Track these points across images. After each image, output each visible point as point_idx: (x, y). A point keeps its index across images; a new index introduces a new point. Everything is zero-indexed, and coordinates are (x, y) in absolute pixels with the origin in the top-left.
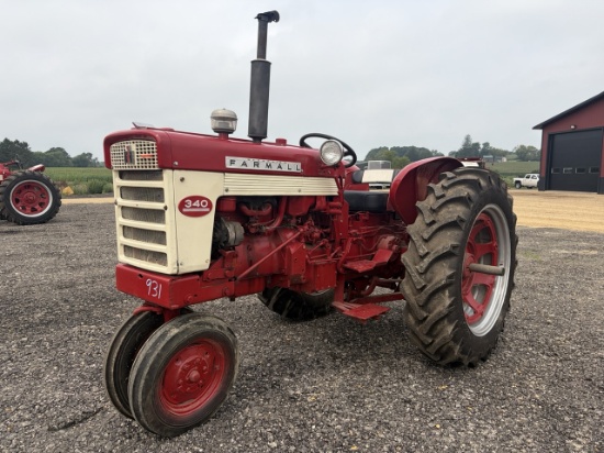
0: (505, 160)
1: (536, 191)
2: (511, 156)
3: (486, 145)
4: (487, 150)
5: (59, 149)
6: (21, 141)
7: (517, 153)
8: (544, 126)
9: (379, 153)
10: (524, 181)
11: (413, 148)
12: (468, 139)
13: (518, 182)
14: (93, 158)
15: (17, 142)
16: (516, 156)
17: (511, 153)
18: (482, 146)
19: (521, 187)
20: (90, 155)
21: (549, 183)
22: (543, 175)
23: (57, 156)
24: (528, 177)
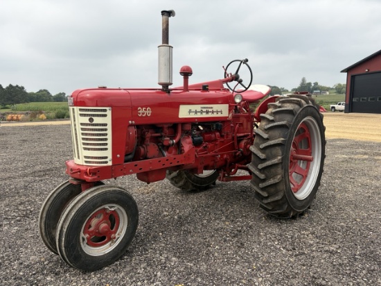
0: (328, 93)
1: (343, 113)
2: (331, 91)
3: (316, 84)
4: (316, 87)
5: (45, 90)
6: (20, 86)
7: (336, 89)
8: (348, 70)
10: (337, 107)
12: (304, 80)
13: (334, 107)
16: (335, 91)
17: (332, 89)
18: (313, 85)
19: (335, 110)
20: (64, 94)
21: (351, 108)
22: (348, 103)
23: (43, 95)
24: (340, 104)
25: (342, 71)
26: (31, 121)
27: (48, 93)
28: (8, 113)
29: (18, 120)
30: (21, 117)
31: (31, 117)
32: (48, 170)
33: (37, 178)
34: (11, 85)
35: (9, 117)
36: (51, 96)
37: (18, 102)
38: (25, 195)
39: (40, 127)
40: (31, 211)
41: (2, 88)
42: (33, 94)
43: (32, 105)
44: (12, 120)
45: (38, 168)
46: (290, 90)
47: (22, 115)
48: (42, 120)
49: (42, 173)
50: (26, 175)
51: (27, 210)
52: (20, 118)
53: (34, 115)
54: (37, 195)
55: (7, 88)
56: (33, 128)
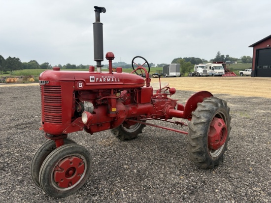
0: (236, 63)
1: (250, 77)
3: (228, 56)
4: (228, 58)
5: (34, 61)
6: (16, 58)
7: (242, 59)
8: (254, 46)
9: (178, 60)
10: (244, 72)
11: (193, 58)
12: (219, 53)
13: (242, 73)
14: (49, 65)
15: (14, 58)
16: (241, 61)
17: (239, 60)
18: (225, 57)
19: (243, 75)
20: (48, 63)
21: (256, 73)
22: (254, 69)
23: (33, 64)
24: (247, 71)
25: (250, 47)
26: (24, 83)
27: (37, 63)
28: (8, 77)
29: (14, 82)
30: (16, 80)
31: (24, 80)
32: (29, 123)
33: (19, 131)
34: (10, 57)
35: (8, 80)
36: (39, 65)
37: (15, 69)
38: (6, 147)
39: (29, 87)
40: (8, 164)
41: (3, 59)
42: (26, 63)
43: (25, 71)
44: (10, 82)
45: (21, 121)
46: (209, 61)
47: (18, 79)
48: (32, 82)
49: (24, 126)
50: (10, 128)
51: (5, 162)
52: (16, 81)
53: (26, 79)
54: (16, 148)
55: (7, 59)
56: (24, 88)
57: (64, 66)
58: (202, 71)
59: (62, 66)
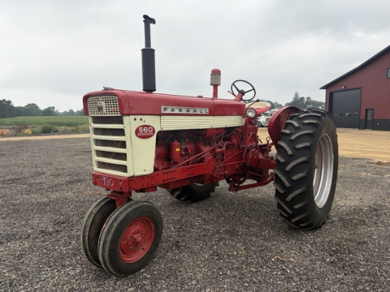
3: (309, 98)
4: (309, 101)
5: (33, 104)
6: (7, 100)
12: (296, 95)
14: (55, 110)
15: (4, 100)
18: (306, 100)
20: (54, 108)
23: (32, 109)
25: (322, 88)
26: (16, 136)
27: (37, 107)
29: (2, 135)
30: (6, 131)
31: (16, 132)
36: (40, 110)
37: (5, 117)
39: (22, 141)
42: (21, 108)
43: (20, 119)
46: (283, 105)
47: (8, 130)
48: (27, 135)
52: (5, 133)
53: (19, 130)
56: (16, 143)
57: (78, 111)
58: (265, 120)
59: (75, 111)
